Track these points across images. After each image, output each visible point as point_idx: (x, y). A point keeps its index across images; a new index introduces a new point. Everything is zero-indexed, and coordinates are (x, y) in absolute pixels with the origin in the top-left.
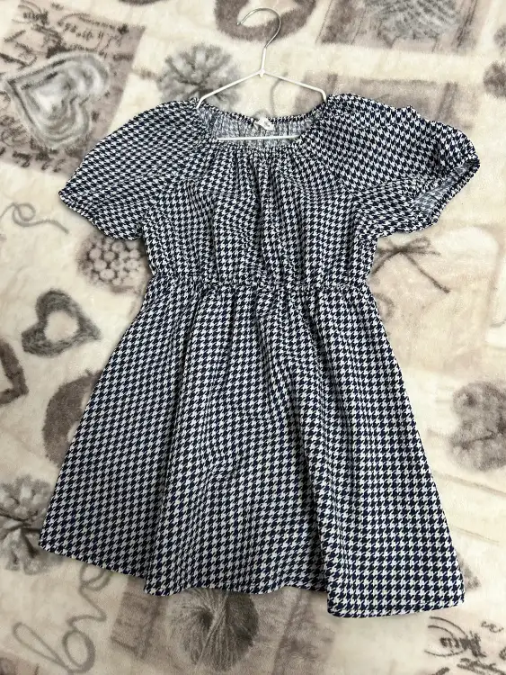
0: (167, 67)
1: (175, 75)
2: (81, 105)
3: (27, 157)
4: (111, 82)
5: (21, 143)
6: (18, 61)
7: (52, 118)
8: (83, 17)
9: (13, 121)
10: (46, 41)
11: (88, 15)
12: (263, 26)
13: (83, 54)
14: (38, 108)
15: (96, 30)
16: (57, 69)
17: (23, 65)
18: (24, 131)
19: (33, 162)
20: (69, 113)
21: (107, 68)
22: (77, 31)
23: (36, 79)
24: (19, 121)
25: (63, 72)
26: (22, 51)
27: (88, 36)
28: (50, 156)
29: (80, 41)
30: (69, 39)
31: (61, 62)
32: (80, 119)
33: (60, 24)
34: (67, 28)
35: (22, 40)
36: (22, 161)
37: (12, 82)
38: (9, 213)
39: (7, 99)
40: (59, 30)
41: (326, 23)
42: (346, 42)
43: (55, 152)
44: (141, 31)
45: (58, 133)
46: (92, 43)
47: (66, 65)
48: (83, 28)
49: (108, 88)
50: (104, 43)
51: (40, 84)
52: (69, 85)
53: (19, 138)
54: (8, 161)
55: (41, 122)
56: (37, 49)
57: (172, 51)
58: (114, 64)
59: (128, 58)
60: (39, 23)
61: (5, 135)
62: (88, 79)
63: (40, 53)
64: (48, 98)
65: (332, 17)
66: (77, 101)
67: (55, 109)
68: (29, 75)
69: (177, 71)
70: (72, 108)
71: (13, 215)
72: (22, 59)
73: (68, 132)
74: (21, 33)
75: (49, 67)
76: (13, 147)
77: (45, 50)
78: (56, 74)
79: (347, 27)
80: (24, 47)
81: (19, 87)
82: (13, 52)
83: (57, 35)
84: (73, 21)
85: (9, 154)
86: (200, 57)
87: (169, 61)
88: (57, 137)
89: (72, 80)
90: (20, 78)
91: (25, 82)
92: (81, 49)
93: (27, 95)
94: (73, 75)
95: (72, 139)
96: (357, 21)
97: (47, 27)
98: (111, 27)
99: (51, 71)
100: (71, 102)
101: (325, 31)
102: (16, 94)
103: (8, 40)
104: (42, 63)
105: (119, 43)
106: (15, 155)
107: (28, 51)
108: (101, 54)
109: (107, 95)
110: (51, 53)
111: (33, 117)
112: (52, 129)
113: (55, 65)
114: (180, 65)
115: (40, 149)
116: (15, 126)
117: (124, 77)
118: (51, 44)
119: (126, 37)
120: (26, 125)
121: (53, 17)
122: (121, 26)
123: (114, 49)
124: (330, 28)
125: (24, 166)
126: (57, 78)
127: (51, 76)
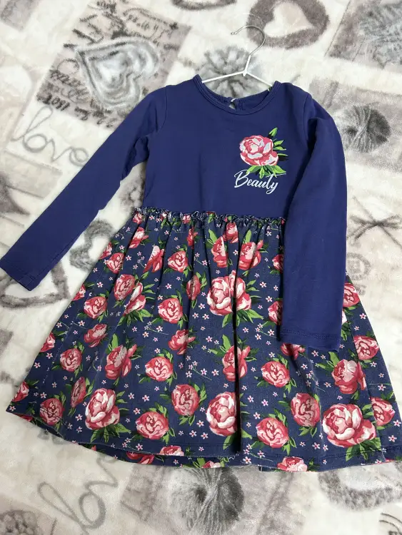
0: (205, 60)
1: (210, 66)
2: (134, 80)
3: (86, 113)
4: (160, 65)
5: (84, 101)
6: (89, 38)
7: (111, 86)
8: (143, 12)
9: (79, 84)
10: (113, 25)
11: (147, 11)
12: (283, 38)
13: (141, 40)
14: (100, 77)
15: (152, 23)
16: (118, 48)
17: (93, 42)
18: (87, 93)
19: (91, 117)
20: (125, 84)
21: (159, 55)
22: (138, 22)
23: (102, 54)
24: (84, 85)
25: (123, 52)
26: (93, 31)
27: (146, 27)
28: (105, 115)
29: (139, 30)
30: (130, 26)
31: (123, 44)
32: (133, 91)
33: (125, 14)
34: (130, 17)
35: (94, 22)
36: (82, 115)
37: (82, 54)
38: (67, 154)
39: (77, 66)
40: (124, 19)
41: (334, 43)
42: (348, 59)
43: (109, 112)
44: (188, 29)
45: (115, 99)
46: (148, 33)
47: (126, 47)
48: (142, 20)
49: (156, 70)
50: (158, 33)
51: (104, 58)
52: (127, 63)
53: (82, 97)
54: (70, 114)
55: (102, 87)
56: (104, 30)
57: (211, 48)
58: (164, 51)
59: (176, 48)
60: (109, 11)
61: (72, 93)
62: (143, 60)
63: (106, 34)
64: (110, 70)
65: (339, 39)
66: (132, 76)
67: (113, 80)
68: (95, 50)
69: (212, 63)
70: (128, 81)
71: (70, 156)
72: (92, 37)
73: (122, 99)
74: (94, 16)
75: (112, 46)
76: (76, 103)
77: (111, 33)
78: (117, 52)
79: (350, 48)
80: (94, 27)
81: (87, 59)
82: (86, 31)
83: (121, 22)
84: (135, 14)
85: (72, 108)
86: (232, 56)
87: (207, 55)
88: (112, 101)
89: (129, 59)
90: (89, 51)
91: (92, 55)
92: (140, 36)
93: (93, 66)
94: (131, 55)
95: (124, 105)
96: (358, 45)
97: (114, 15)
98: (165, 23)
99: (114, 50)
100: (127, 76)
101: (332, 49)
102: (84, 63)
103: (83, 21)
104: (107, 42)
105: (170, 35)
106: (77, 110)
107: (98, 31)
108: (155, 42)
109: (156, 75)
110: (115, 35)
111: (96, 83)
112: (109, 94)
113: (117, 45)
114: (216, 59)
115: (97, 107)
116: (80, 88)
117: (170, 64)
118: (116, 29)
119: (175, 33)
120: (89, 88)
121: (120, 8)
122: (173, 23)
123: (165, 40)
124: (336, 46)
125: (83, 119)
126: (118, 56)
127: (113, 54)
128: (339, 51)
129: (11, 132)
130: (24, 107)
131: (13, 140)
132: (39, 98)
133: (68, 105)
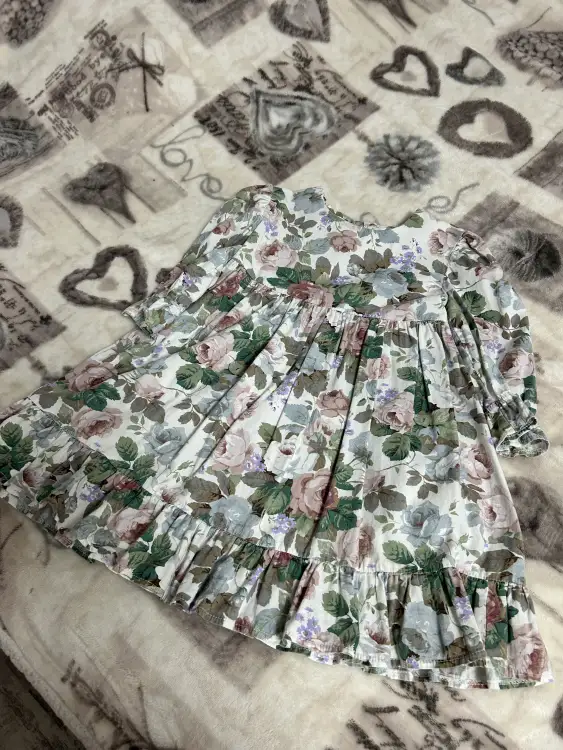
0: (382, 140)
1: (386, 148)
2: (300, 134)
3: (238, 147)
4: (334, 130)
5: (242, 136)
6: (271, 82)
7: (273, 131)
8: (336, 77)
9: (243, 118)
10: (300, 78)
11: (341, 77)
12: (475, 143)
13: (323, 102)
14: (267, 119)
15: (341, 91)
16: (296, 101)
17: (273, 86)
18: (247, 129)
19: (240, 153)
20: (289, 135)
21: (336, 120)
22: (327, 84)
23: (277, 100)
24: (248, 120)
25: (300, 105)
26: (279, 76)
27: (332, 92)
28: (257, 156)
29: (325, 92)
30: (318, 86)
31: (302, 99)
32: (294, 143)
33: (317, 73)
34: (321, 78)
35: (283, 69)
36: (233, 148)
37: (258, 93)
38: (200, 180)
39: (248, 101)
40: (314, 76)
41: (529, 165)
43: (262, 155)
44: (376, 108)
45: (273, 144)
46: (331, 98)
47: (306, 103)
48: (332, 84)
49: (328, 132)
50: (344, 101)
51: (278, 106)
52: (300, 116)
53: (241, 131)
54: (221, 142)
55: (264, 129)
56: (290, 80)
57: (392, 132)
58: (343, 119)
59: (357, 121)
60: (302, 64)
61: (233, 124)
62: (317, 120)
63: (291, 84)
64: (279, 118)
65: (535, 162)
66: (298, 131)
67: (279, 127)
68: (273, 95)
69: (389, 146)
70: (292, 133)
71: (203, 183)
72: (275, 82)
73: (280, 148)
74: (285, 63)
75: (292, 97)
76: (231, 134)
77: (296, 85)
78: (294, 104)
79: (544, 175)
80: (281, 74)
81: (261, 98)
82: (271, 74)
83: (310, 79)
84: (328, 76)
85: (225, 138)
86: (412, 145)
87: (387, 137)
88: (269, 145)
89: (304, 114)
90: (266, 94)
91: (267, 99)
92: (323, 98)
93: (265, 107)
94: (307, 111)
95: (280, 153)
96: (554, 175)
97: (306, 69)
98: (354, 95)
99: (292, 100)
100: (295, 129)
101: (524, 169)
102: (257, 102)
103: (272, 63)
104: (288, 91)
105: (355, 108)
106: (230, 141)
107: (283, 78)
108: (337, 108)
109: (324, 137)
110: (299, 88)
111: (261, 123)
112: (269, 138)
113: (298, 97)
114: (393, 143)
115: (251, 146)
116: (243, 122)
117: (345, 132)
118: (303, 83)
119: (362, 107)
120: (251, 126)
121: (315, 66)
122: (362, 98)
123: (348, 110)
124: (530, 169)
125: (232, 152)
126: (293, 107)
127: (290, 104)
128: (531, 174)
129: (154, 137)
130: (178, 118)
131: (153, 146)
132: (197, 116)
133: (222, 133)
